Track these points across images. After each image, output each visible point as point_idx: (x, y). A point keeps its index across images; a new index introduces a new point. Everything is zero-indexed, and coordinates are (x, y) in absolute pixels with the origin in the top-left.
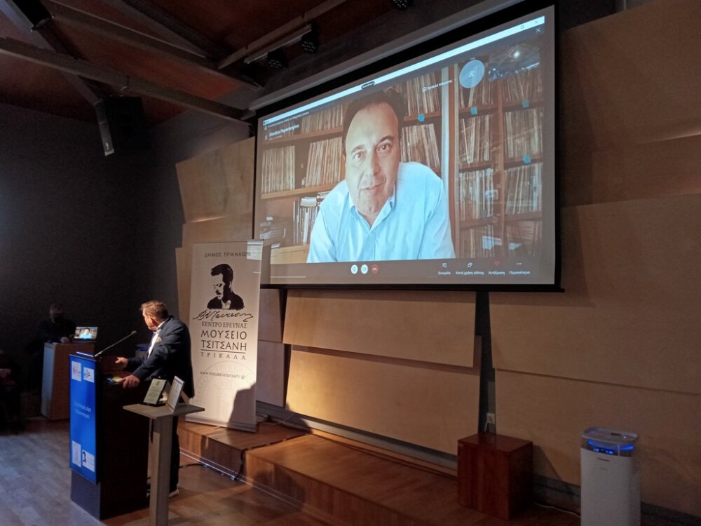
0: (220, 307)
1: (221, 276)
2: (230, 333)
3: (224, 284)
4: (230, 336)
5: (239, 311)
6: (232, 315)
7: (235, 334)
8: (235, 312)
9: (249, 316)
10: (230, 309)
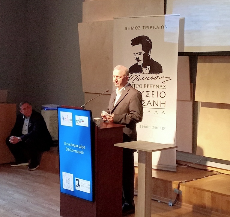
0: (140, 71)
1: (140, 46)
2: (150, 93)
3: (143, 53)
4: (150, 95)
5: (158, 75)
6: (152, 78)
7: (155, 93)
8: (154, 75)
9: (168, 79)
10: (149, 73)
